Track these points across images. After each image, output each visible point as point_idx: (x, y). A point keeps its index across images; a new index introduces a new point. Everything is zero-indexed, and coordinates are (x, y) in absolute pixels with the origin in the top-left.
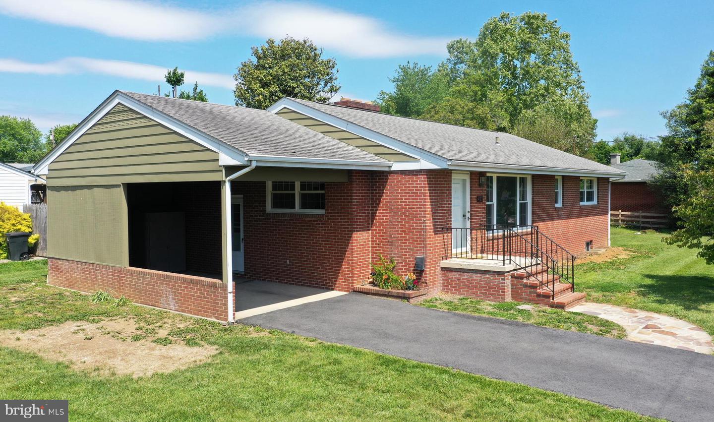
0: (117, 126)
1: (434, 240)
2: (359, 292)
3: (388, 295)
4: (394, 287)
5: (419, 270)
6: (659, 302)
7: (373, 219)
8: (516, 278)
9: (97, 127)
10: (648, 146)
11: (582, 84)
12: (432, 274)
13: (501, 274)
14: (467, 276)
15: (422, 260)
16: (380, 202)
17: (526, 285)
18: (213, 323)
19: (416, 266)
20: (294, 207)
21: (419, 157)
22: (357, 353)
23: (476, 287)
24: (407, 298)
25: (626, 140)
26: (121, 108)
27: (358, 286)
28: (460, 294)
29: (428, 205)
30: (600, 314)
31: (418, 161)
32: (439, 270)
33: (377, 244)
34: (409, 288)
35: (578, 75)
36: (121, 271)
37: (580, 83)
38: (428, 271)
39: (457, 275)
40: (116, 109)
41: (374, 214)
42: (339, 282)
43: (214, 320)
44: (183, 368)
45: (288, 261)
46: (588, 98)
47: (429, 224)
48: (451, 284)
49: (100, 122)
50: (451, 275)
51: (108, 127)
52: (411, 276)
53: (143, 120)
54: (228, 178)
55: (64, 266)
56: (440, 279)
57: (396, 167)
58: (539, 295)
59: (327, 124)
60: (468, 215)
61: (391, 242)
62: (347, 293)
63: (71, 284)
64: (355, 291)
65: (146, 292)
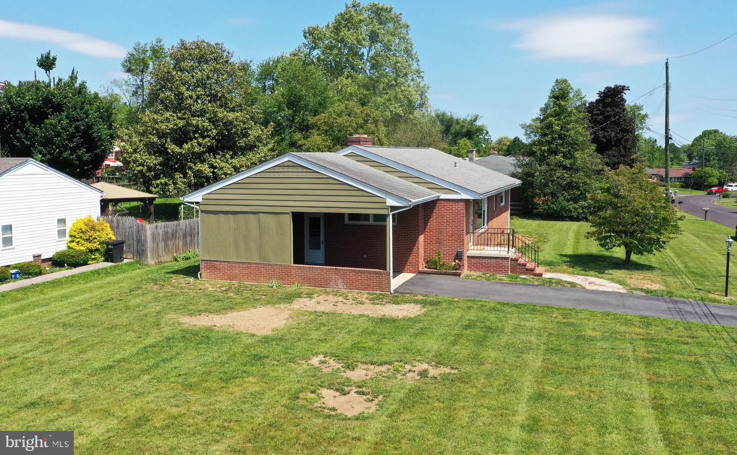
0: (277, 175)
1: (466, 240)
2: (425, 273)
4: (447, 269)
5: (460, 258)
6: (582, 270)
7: (425, 228)
8: (513, 260)
9: (263, 174)
10: (457, 122)
11: (422, 74)
13: (506, 259)
14: (484, 261)
15: (462, 253)
16: (430, 217)
17: (519, 265)
18: (381, 294)
19: (457, 256)
20: (369, 221)
21: (460, 192)
23: (490, 267)
24: (459, 275)
25: (438, 116)
26: (291, 164)
27: (420, 270)
28: (479, 271)
31: (460, 194)
32: (466, 258)
34: (456, 269)
35: (418, 64)
36: (289, 267)
37: (419, 73)
39: (478, 260)
40: (286, 164)
41: (426, 225)
42: (407, 267)
45: (365, 256)
46: (428, 88)
47: (465, 230)
48: (473, 266)
49: (267, 171)
50: (473, 260)
51: (272, 175)
52: (457, 262)
53: (314, 174)
54: (392, 213)
55: (222, 265)
56: (466, 263)
57: (443, 196)
58: (527, 270)
59: (389, 166)
61: (439, 242)
62: (415, 274)
63: (231, 278)
64: (420, 273)
65: (315, 280)
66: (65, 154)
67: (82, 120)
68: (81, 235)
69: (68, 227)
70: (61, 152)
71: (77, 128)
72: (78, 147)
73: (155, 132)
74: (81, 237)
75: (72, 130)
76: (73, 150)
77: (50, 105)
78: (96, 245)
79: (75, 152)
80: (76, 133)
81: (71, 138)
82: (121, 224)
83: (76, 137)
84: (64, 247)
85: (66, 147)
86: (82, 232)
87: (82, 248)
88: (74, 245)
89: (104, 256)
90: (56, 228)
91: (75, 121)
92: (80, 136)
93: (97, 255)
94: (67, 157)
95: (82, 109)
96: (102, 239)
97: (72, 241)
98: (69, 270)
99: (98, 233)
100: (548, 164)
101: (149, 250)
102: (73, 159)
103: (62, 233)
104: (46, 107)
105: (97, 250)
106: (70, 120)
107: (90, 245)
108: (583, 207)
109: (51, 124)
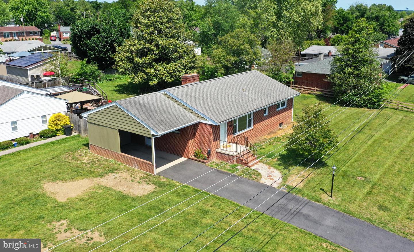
0: (112, 111)
1: (213, 144)
2: (191, 159)
3: (199, 161)
4: (201, 159)
5: (209, 154)
7: (195, 136)
8: (238, 157)
9: (107, 109)
12: (213, 154)
13: (233, 156)
14: (223, 155)
15: (210, 151)
17: (240, 160)
18: (150, 174)
19: (208, 152)
21: (209, 120)
22: (189, 188)
23: (226, 159)
24: (205, 163)
26: (116, 106)
27: (190, 157)
28: (221, 160)
29: (212, 134)
30: (259, 169)
32: (215, 152)
33: (196, 143)
34: (205, 159)
36: (119, 154)
38: (211, 154)
40: (114, 106)
41: (195, 134)
42: (185, 155)
43: (150, 173)
44: (149, 193)
47: (212, 140)
48: (219, 157)
50: (219, 154)
52: (206, 156)
54: (153, 137)
55: (96, 148)
56: (216, 155)
57: (202, 121)
58: (244, 163)
60: (226, 132)
61: (200, 143)
62: (187, 159)
63: (100, 154)
64: (189, 158)
65: (128, 162)
66: (102, 55)
67: (109, 37)
68: (53, 122)
69: (48, 118)
70: (99, 54)
71: (107, 42)
72: (108, 51)
73: (129, 51)
74: (53, 124)
75: (104, 42)
76: (105, 53)
77: (95, 30)
78: (60, 127)
79: (106, 54)
80: (106, 44)
81: (104, 47)
82: (72, 117)
83: (107, 46)
84: (47, 128)
85: (102, 51)
86: (53, 121)
87: (53, 129)
88: (50, 127)
89: (64, 132)
90: (41, 119)
91: (105, 38)
92: (108, 46)
93: (60, 132)
94: (102, 56)
95: (109, 31)
96: (62, 125)
97: (49, 125)
98: (43, 141)
99: (60, 122)
100: (344, 73)
101: (82, 130)
102: (105, 57)
103: (44, 122)
104: (93, 31)
105: (60, 129)
106: (103, 38)
107: (57, 127)
108: (364, 100)
109: (94, 40)
